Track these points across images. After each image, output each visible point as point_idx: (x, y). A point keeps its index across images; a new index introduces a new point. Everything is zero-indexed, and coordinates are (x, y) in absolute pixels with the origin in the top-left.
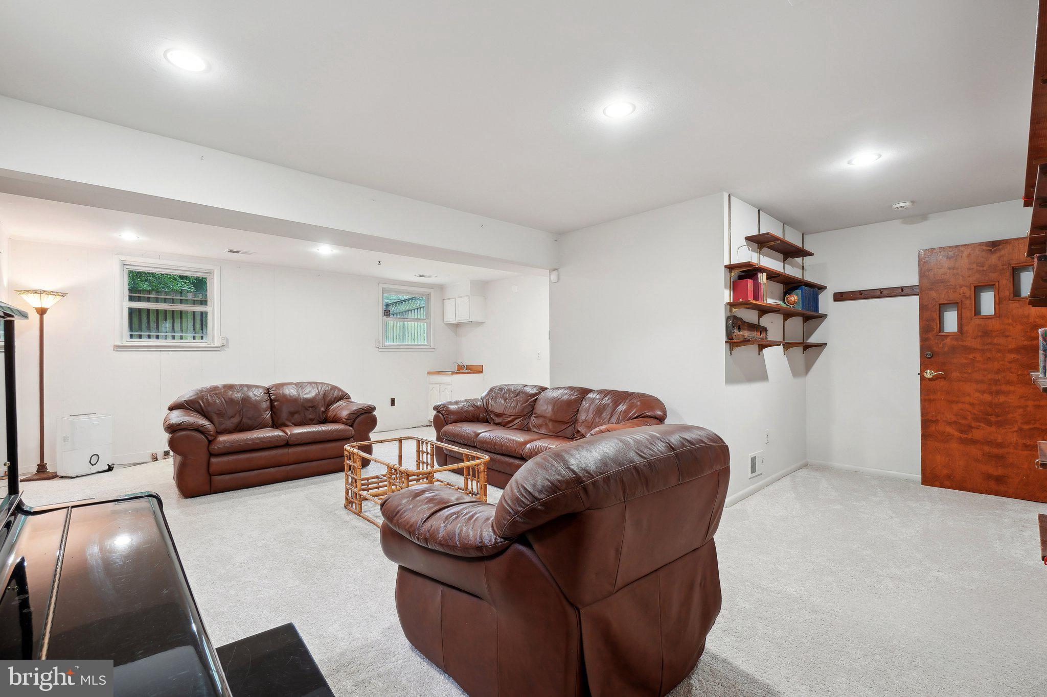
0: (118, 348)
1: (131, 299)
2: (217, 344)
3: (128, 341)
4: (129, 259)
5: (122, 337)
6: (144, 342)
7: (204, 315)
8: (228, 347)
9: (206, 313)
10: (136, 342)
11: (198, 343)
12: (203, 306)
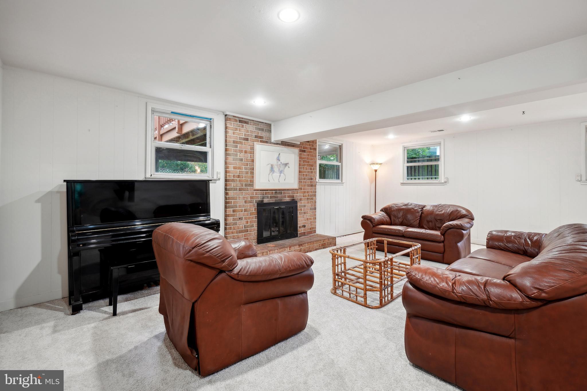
0: (403, 184)
1: (408, 162)
2: (443, 181)
3: (406, 181)
4: (406, 145)
5: (403, 179)
6: (413, 181)
7: (437, 166)
8: (448, 183)
9: (438, 165)
10: (410, 181)
11: (434, 181)
12: (436, 161)
